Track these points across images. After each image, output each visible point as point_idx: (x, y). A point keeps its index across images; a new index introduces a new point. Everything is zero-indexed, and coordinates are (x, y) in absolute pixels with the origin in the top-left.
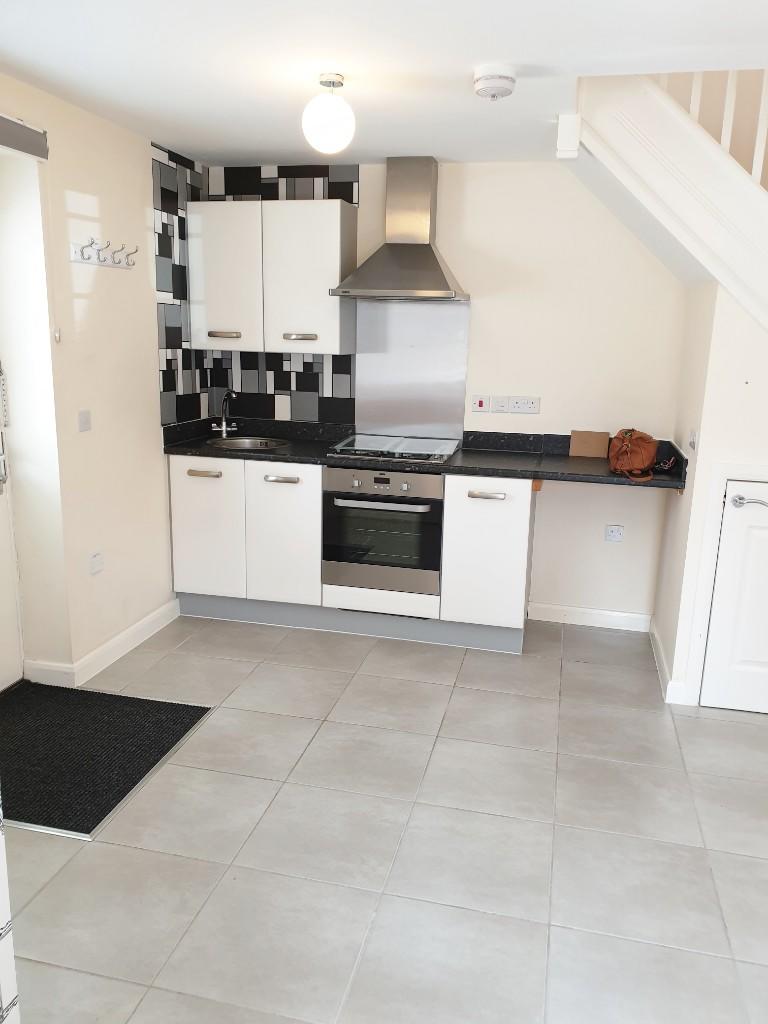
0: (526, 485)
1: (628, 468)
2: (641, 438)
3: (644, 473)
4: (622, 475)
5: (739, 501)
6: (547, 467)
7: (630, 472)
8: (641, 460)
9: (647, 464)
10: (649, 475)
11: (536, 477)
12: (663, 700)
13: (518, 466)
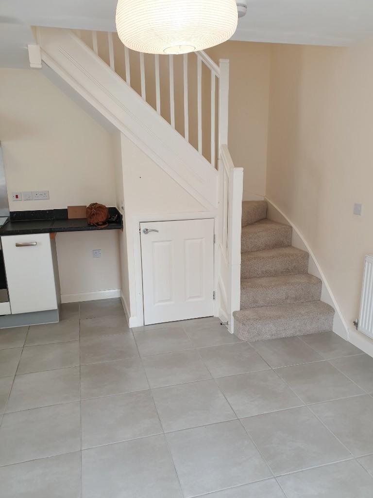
0: (47, 236)
1: (96, 222)
2: (100, 207)
3: (104, 223)
4: (94, 225)
5: (146, 231)
6: (56, 226)
7: (97, 224)
8: (101, 218)
9: (105, 219)
10: (106, 224)
11: (52, 231)
12: (128, 327)
13: (41, 227)
